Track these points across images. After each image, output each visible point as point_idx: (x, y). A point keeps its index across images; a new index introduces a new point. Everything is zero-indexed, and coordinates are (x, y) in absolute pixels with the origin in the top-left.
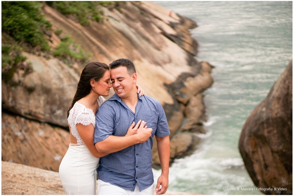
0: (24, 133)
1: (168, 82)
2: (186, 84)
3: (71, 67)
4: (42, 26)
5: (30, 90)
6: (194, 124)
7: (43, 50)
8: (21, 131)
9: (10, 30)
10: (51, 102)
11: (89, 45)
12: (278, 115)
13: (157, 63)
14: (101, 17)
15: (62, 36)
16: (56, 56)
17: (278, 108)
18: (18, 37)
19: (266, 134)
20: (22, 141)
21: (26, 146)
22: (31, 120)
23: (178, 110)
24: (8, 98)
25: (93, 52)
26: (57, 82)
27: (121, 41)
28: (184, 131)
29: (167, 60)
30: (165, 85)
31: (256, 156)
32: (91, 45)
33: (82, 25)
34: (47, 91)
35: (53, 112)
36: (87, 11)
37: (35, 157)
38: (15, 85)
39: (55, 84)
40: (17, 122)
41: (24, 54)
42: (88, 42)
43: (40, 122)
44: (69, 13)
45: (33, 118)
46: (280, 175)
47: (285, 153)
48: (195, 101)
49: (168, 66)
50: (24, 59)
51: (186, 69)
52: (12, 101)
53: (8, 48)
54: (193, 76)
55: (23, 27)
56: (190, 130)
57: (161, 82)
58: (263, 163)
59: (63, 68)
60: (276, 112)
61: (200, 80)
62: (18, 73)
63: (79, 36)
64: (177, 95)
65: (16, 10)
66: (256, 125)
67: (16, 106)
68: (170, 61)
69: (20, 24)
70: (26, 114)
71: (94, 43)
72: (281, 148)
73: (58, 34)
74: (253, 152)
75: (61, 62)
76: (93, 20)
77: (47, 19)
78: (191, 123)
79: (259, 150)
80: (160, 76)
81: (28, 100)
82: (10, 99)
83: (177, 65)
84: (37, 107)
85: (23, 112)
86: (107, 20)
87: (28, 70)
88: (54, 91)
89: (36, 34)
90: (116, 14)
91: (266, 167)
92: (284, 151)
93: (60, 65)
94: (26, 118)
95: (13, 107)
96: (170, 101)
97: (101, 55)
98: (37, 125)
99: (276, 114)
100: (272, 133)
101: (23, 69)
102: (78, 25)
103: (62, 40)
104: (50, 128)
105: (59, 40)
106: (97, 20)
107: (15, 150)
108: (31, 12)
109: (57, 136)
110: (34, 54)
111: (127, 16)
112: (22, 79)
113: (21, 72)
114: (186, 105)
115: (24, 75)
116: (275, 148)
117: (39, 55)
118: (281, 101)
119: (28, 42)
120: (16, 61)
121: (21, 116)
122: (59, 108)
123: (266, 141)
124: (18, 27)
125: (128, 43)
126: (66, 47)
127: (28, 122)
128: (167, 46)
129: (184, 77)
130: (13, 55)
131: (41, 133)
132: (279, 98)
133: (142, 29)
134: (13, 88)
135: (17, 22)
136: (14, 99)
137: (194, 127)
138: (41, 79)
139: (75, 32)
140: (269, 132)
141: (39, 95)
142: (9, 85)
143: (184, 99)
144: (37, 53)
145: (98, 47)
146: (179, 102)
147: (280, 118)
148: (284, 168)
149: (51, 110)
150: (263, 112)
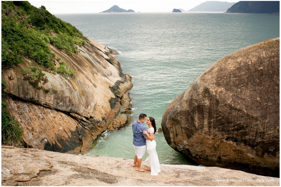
0: (43, 115)
1: (112, 86)
2: (120, 87)
3: (66, 79)
4: (51, 56)
5: (46, 92)
6: (126, 109)
7: (52, 69)
8: (41, 114)
9: (36, 59)
10: (57, 98)
11: (73, 66)
12: (186, 110)
13: (105, 76)
14: (77, 50)
15: (60, 61)
16: (58, 73)
17: (186, 106)
18: (40, 62)
19: (179, 119)
20: (42, 119)
21: (44, 122)
22: (46, 107)
23: (118, 101)
24: (35, 96)
25: (75, 70)
26: (60, 87)
27: (87, 64)
28: (122, 113)
29: (110, 74)
30: (110, 87)
31: (172, 130)
32: (74, 66)
33: (68, 55)
34: (55, 92)
35: (58, 103)
36: (70, 47)
37: (49, 128)
38: (39, 89)
39: (59, 88)
40: (39, 109)
41: (43, 72)
42: (72, 64)
43: (51, 109)
44: (62, 49)
45: (47, 106)
46: (183, 139)
47: (188, 128)
48: (125, 96)
49: (110, 77)
50: (44, 75)
51: (119, 79)
52: (37, 98)
53: (35, 69)
54: (123, 83)
55: (42, 57)
56: (125, 112)
57: (108, 86)
58: (175, 133)
59: (62, 80)
60: (185, 108)
61: (126, 85)
62: (40, 82)
63: (68, 61)
64: (116, 93)
65: (38, 47)
66: (174, 114)
67: (39, 100)
68: (111, 74)
69: (41, 55)
70: (44, 104)
71: (75, 65)
72: (186, 126)
73: (58, 60)
74: (170, 128)
75: (61, 76)
76: (73, 52)
77: (53, 52)
78: (125, 109)
79: (174, 126)
80: (107, 83)
81: (45, 97)
82: (36, 96)
83: (114, 76)
84: (50, 101)
85: (42, 103)
86: (79, 52)
87: (46, 81)
88: (59, 92)
89: (48, 61)
90: (82, 49)
91: (177, 135)
92: (188, 127)
93: (61, 78)
94: (44, 107)
95: (37, 101)
96: (114, 97)
97: (79, 72)
98: (49, 110)
99: (185, 109)
100: (182, 119)
101: (43, 80)
102: (66, 55)
103: (60, 64)
104: (56, 112)
105: (59, 64)
106: (75, 52)
107: (39, 124)
108: (45, 49)
109: (60, 116)
110: (48, 71)
111: (88, 50)
112: (42, 85)
113: (42, 82)
114: (121, 99)
115: (44, 84)
116: (183, 126)
117: (50, 72)
118: (188, 103)
119: (45, 65)
120: (39, 75)
121: (41, 105)
122: (61, 102)
123: (179, 123)
124: (39, 57)
125: (90, 64)
126: (63, 68)
127: (44, 108)
128: (109, 66)
129: (118, 83)
130: (38, 72)
131: (52, 115)
132: (187, 101)
133: (96, 57)
134: (38, 91)
135: (39, 54)
136: (38, 96)
137: (127, 110)
138: (52, 85)
139: (65, 59)
140: (181, 118)
141: (51, 94)
142: (36, 89)
143: (120, 96)
144: (49, 71)
145: (77, 67)
146: (118, 97)
147: (187, 111)
148: (186, 136)
149: (57, 102)
150: (178, 108)
